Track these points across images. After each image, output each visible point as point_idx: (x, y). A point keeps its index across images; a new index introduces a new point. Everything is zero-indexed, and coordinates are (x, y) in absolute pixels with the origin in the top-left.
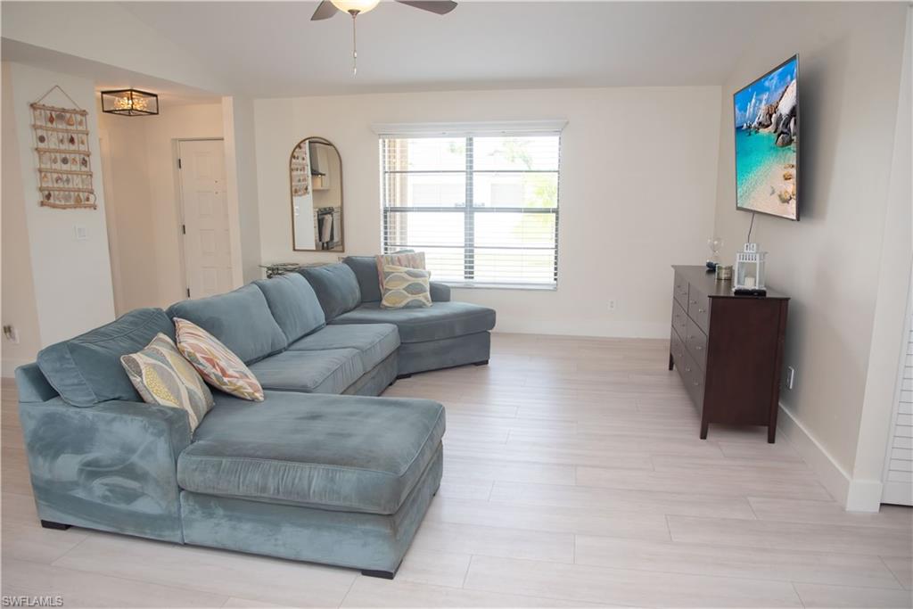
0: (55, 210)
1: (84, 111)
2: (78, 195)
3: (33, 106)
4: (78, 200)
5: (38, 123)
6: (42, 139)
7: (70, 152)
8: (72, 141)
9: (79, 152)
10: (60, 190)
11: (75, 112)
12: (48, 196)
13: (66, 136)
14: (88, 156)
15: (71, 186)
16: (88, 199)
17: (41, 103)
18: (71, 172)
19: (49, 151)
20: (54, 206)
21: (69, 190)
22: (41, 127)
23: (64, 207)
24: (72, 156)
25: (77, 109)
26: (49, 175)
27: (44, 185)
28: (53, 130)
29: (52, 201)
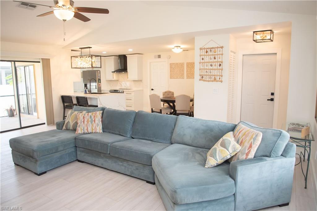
0: (205, 82)
1: (222, 46)
2: (215, 78)
3: (201, 49)
4: (215, 79)
5: (201, 54)
6: (203, 59)
7: (213, 62)
8: (215, 58)
9: (217, 62)
10: (206, 75)
11: (218, 48)
12: (202, 77)
13: (212, 57)
14: (222, 63)
15: (211, 74)
16: (220, 79)
17: (203, 48)
18: (212, 69)
19: (205, 63)
20: (204, 81)
21: (210, 75)
22: (202, 55)
23: (209, 81)
24: (214, 64)
25: (219, 46)
26: (203, 70)
27: (201, 74)
28: (207, 55)
29: (203, 79)
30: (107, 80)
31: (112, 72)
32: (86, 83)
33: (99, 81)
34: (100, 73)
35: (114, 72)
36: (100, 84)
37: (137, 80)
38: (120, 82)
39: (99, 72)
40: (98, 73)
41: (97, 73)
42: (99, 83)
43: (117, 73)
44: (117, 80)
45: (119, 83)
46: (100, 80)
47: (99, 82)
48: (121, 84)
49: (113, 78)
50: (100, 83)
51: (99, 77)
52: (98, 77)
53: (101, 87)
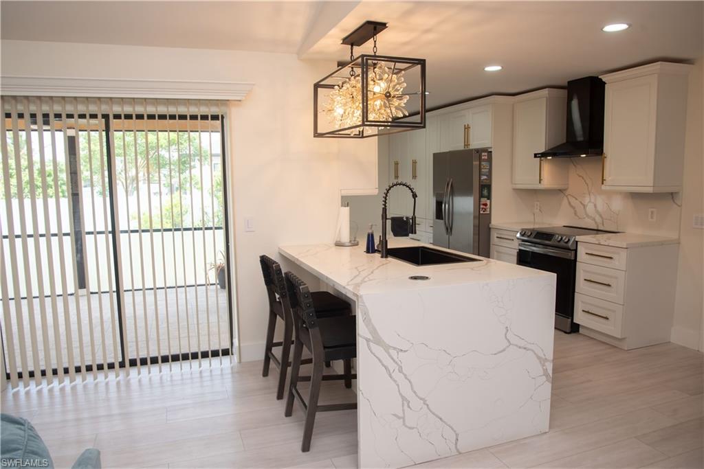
30: (515, 190)
31: (536, 156)
32: (439, 200)
33: (485, 192)
34: (490, 160)
35: (544, 155)
36: (488, 202)
37: (650, 190)
38: (572, 201)
39: (485, 156)
40: (480, 160)
41: (476, 163)
42: (484, 200)
43: (557, 159)
44: (561, 191)
45: (565, 201)
46: (489, 187)
47: (481, 196)
48: (574, 208)
49: (540, 180)
50: (489, 197)
51: (484, 177)
52: (480, 175)
53: (490, 215)
